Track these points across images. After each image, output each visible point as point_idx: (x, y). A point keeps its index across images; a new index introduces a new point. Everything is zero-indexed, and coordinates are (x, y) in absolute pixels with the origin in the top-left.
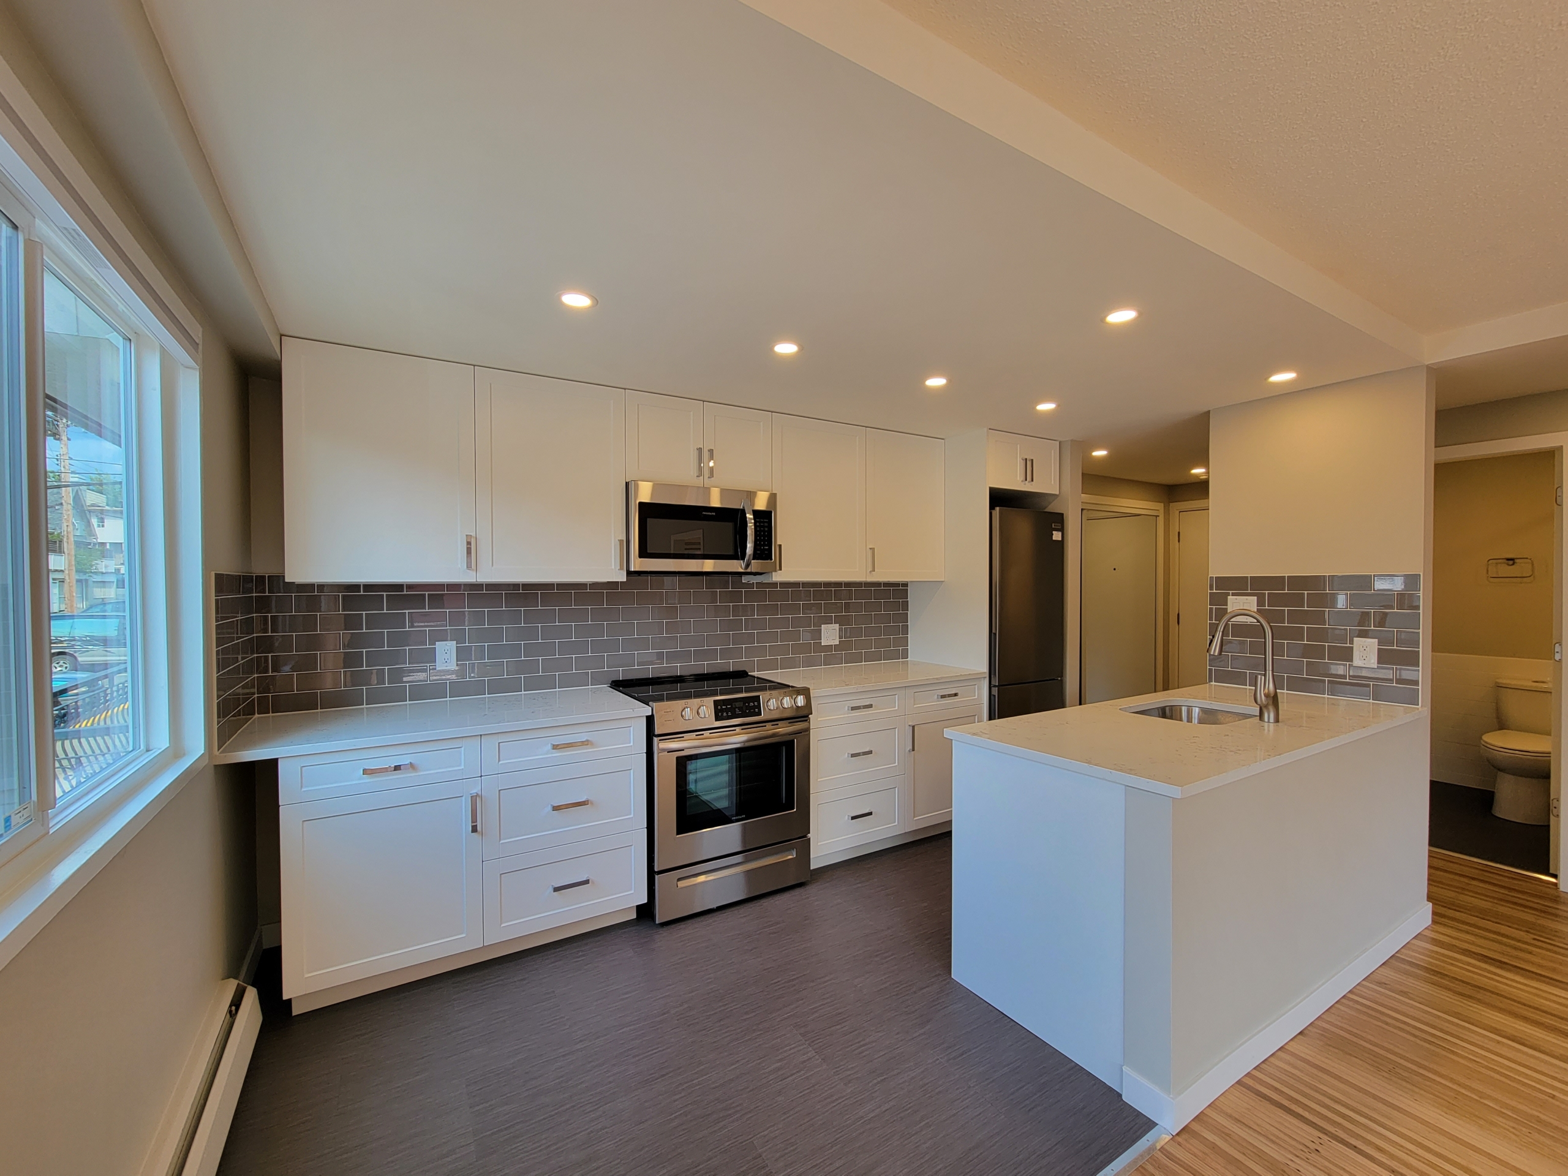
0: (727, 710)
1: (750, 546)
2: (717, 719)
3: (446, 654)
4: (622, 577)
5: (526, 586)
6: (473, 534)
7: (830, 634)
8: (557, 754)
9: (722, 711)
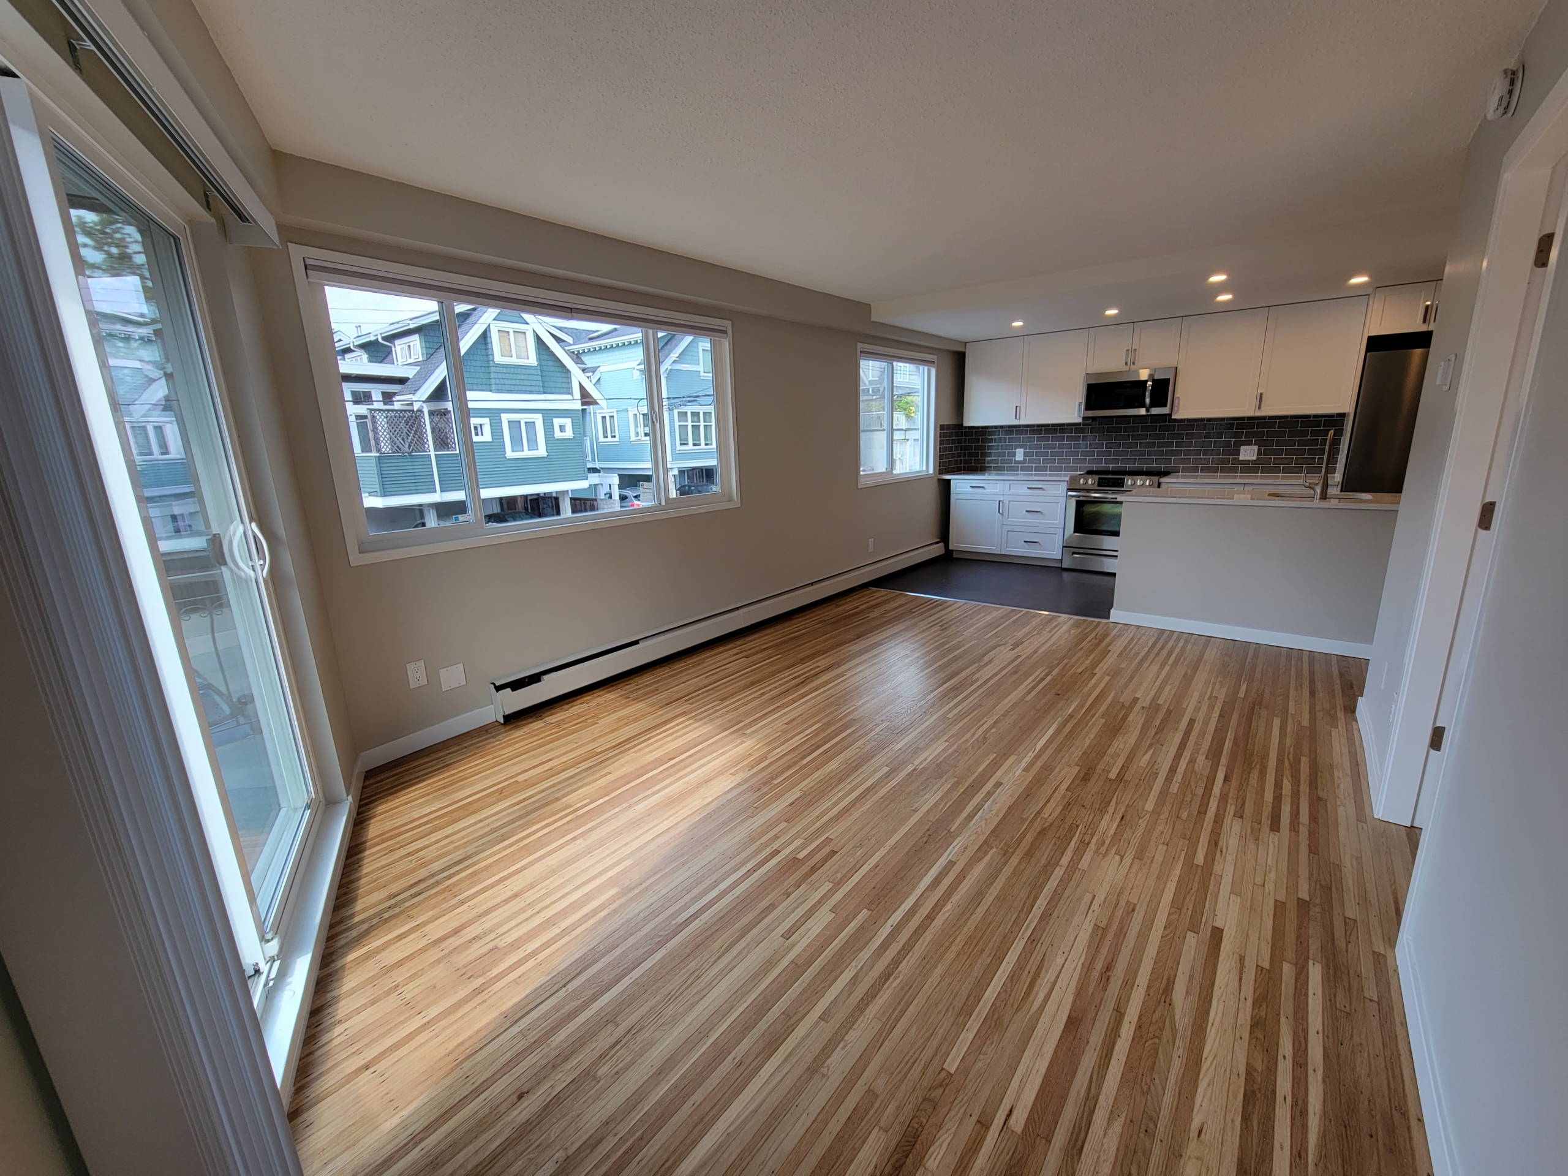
0: (1105, 483)
1: (1148, 400)
2: (1099, 486)
3: (1020, 454)
4: (1080, 420)
5: (1053, 425)
6: (1018, 405)
7: (1249, 453)
8: (1029, 491)
9: (1102, 482)
